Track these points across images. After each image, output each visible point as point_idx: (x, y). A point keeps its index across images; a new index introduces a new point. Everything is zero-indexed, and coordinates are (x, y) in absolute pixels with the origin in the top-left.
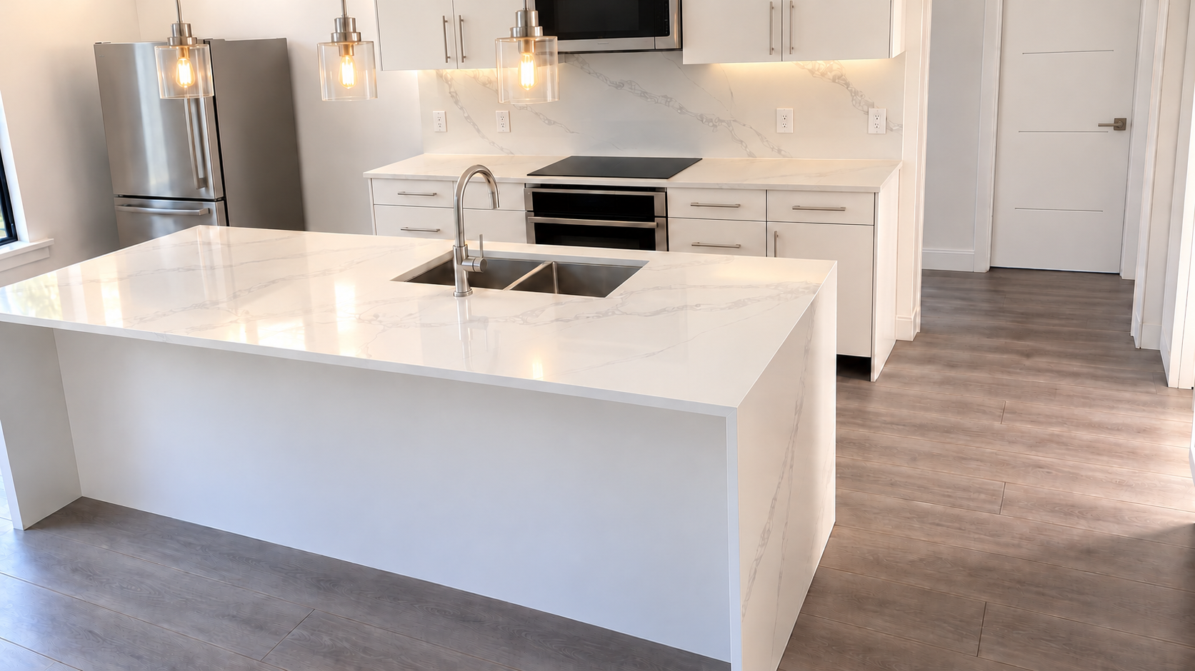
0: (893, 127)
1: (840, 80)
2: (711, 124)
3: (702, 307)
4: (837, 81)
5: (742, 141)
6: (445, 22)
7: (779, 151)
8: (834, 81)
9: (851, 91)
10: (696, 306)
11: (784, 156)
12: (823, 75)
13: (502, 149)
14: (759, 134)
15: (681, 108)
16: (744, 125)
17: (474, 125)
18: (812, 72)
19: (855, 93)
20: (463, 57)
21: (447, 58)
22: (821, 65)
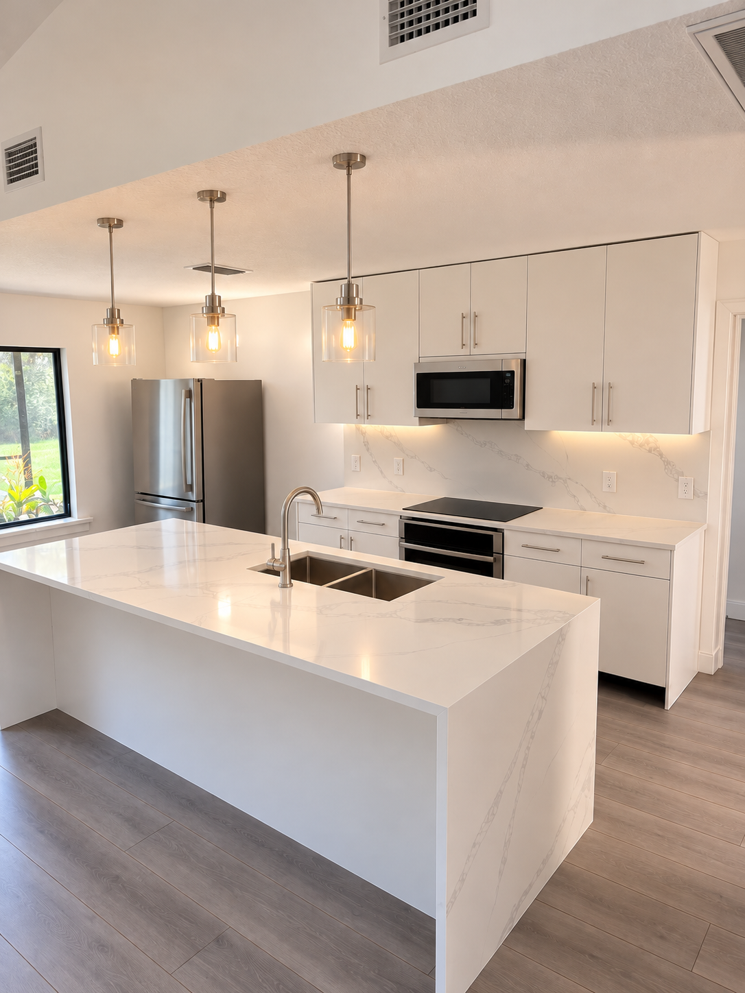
0: (700, 495)
1: (656, 451)
2: (551, 480)
3: (464, 621)
4: (653, 452)
5: (575, 496)
6: (357, 389)
7: (605, 507)
8: (650, 451)
9: (664, 461)
10: (459, 620)
11: (609, 512)
12: (641, 446)
13: (397, 487)
14: (588, 491)
15: (528, 465)
16: (577, 483)
17: (379, 467)
18: (632, 443)
19: (667, 463)
20: (368, 416)
21: (358, 415)
22: (639, 437)
